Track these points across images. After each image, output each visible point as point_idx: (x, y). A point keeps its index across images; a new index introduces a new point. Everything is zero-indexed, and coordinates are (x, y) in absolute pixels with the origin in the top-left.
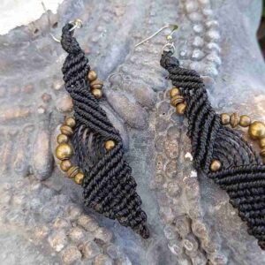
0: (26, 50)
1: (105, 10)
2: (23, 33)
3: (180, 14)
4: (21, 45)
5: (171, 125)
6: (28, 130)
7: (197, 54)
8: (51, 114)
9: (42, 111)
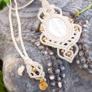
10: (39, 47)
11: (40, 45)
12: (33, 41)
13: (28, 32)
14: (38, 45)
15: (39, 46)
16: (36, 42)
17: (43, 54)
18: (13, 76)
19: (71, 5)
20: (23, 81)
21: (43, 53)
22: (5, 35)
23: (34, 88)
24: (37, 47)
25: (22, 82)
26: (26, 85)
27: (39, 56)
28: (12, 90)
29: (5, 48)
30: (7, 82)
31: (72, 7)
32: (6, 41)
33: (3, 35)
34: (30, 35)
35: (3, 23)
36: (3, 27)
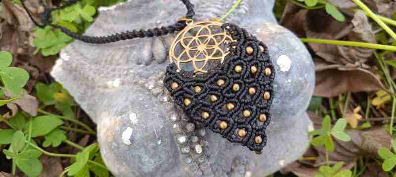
10: (153, 90)
11: (155, 87)
12: (141, 82)
13: (131, 67)
14: (150, 88)
15: (153, 88)
16: (147, 82)
17: (162, 102)
18: (115, 147)
19: (202, 8)
20: (134, 154)
21: (161, 100)
22: (93, 79)
23: (155, 162)
24: (149, 91)
25: (132, 155)
26: (141, 160)
27: (154, 106)
28: (119, 172)
29: (97, 101)
30: (108, 159)
31: (205, 12)
32: (97, 89)
33: (90, 78)
34: (136, 73)
35: (88, 59)
36: (89, 65)
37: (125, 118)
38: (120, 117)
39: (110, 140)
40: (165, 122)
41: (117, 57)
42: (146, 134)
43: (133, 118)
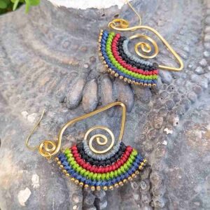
0: (92, 24)
1: (152, 19)
2: (94, 13)
3: (199, 40)
4: (90, 20)
5: (164, 107)
6: (73, 74)
7: (199, 70)
8: (91, 71)
9: (86, 66)
37: (27, 176)
38: (22, 171)
39: (6, 188)
40: (67, 198)
41: (42, 81)
42: (43, 204)
43: (35, 179)
